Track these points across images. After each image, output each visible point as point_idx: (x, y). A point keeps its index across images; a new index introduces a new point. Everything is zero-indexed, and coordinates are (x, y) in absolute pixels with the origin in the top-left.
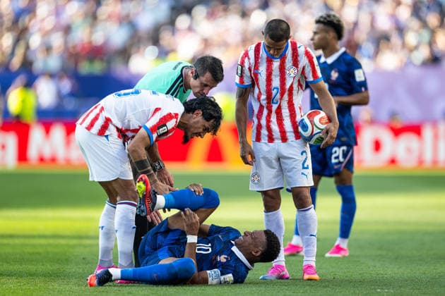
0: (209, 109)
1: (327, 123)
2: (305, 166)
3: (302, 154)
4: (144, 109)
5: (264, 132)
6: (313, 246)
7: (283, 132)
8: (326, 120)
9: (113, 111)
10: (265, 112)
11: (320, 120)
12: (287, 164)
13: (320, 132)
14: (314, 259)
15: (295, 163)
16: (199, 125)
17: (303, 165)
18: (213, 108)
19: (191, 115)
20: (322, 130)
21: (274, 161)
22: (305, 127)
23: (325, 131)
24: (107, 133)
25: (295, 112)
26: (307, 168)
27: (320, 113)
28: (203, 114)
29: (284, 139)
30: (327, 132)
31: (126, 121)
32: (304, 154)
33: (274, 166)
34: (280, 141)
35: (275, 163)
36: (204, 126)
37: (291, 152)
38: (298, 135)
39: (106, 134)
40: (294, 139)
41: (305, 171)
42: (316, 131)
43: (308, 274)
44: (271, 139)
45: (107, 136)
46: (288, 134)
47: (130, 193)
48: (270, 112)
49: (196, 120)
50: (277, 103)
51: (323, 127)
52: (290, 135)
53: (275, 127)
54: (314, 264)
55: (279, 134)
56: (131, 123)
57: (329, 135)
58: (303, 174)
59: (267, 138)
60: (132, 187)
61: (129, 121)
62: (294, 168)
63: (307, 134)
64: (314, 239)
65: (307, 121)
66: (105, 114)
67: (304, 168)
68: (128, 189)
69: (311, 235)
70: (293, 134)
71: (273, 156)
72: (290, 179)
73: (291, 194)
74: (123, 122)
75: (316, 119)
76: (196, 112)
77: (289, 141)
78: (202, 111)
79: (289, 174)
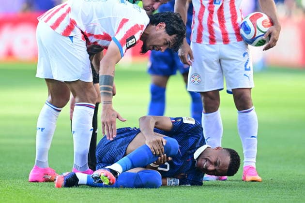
0: (174, 24)
1: (269, 26)
2: (248, 67)
3: (244, 55)
4: (111, 16)
5: (206, 33)
6: (254, 148)
7: (225, 34)
8: (268, 23)
9: (80, 13)
10: (206, 13)
11: (263, 22)
12: (228, 65)
13: (263, 35)
14: (254, 160)
15: (238, 64)
16: (161, 38)
17: (245, 66)
18: (177, 23)
19: (155, 26)
20: (265, 33)
21: (215, 63)
22: (247, 29)
23: (267, 34)
24: (72, 34)
25: (236, 14)
26: (249, 69)
27: (262, 16)
28: (166, 27)
29: (226, 41)
30: (270, 36)
31: (92, 25)
32: (246, 55)
33: (214, 67)
34: (222, 43)
35: (216, 64)
36: (166, 39)
37: (233, 53)
38: (240, 37)
39: (70, 35)
40: (235, 41)
41: (247, 73)
42: (259, 33)
43: (250, 175)
44: (212, 40)
45: (71, 37)
46: (230, 36)
47: (89, 94)
48: (211, 12)
49: (158, 32)
50: (219, 4)
51: (265, 30)
52: (232, 37)
53: (217, 28)
54: (254, 165)
55: (221, 36)
56: (96, 28)
57: (271, 38)
58: (245, 75)
59: (208, 40)
60: (92, 89)
61: (94, 26)
62: (236, 69)
63: (249, 37)
64: (255, 141)
65: (250, 24)
66: (71, 16)
67: (246, 69)
68: (88, 91)
69: (252, 137)
70: (235, 36)
71: (214, 58)
72: (231, 80)
73: (232, 96)
74: (87, 26)
75: (259, 22)
76: (159, 24)
77: (231, 43)
78: (166, 24)
79: (231, 75)
